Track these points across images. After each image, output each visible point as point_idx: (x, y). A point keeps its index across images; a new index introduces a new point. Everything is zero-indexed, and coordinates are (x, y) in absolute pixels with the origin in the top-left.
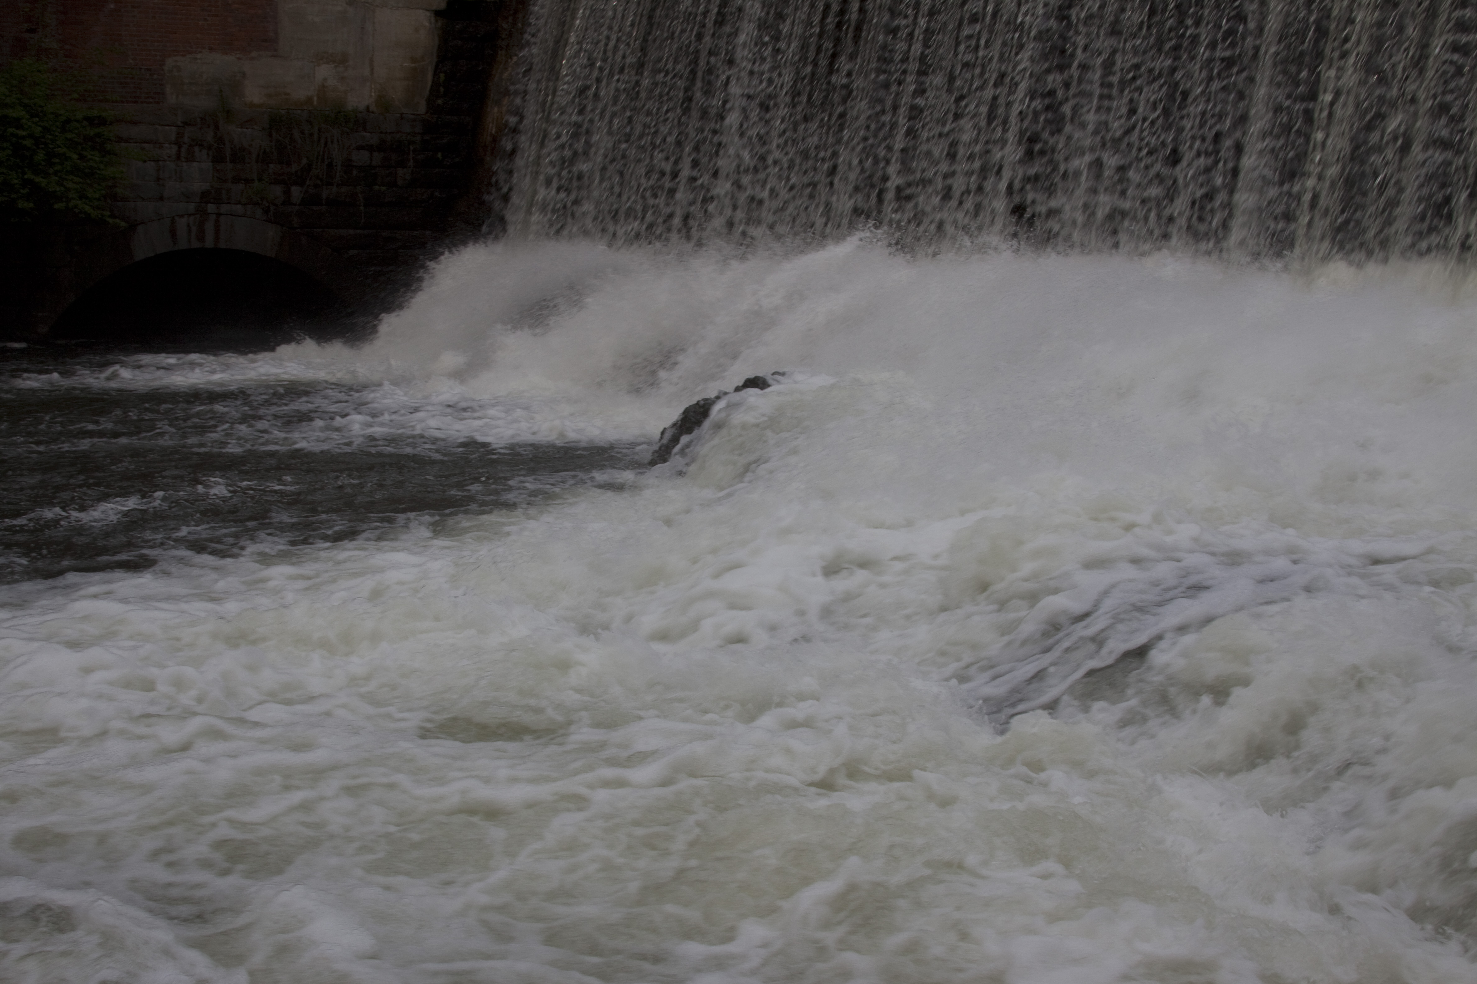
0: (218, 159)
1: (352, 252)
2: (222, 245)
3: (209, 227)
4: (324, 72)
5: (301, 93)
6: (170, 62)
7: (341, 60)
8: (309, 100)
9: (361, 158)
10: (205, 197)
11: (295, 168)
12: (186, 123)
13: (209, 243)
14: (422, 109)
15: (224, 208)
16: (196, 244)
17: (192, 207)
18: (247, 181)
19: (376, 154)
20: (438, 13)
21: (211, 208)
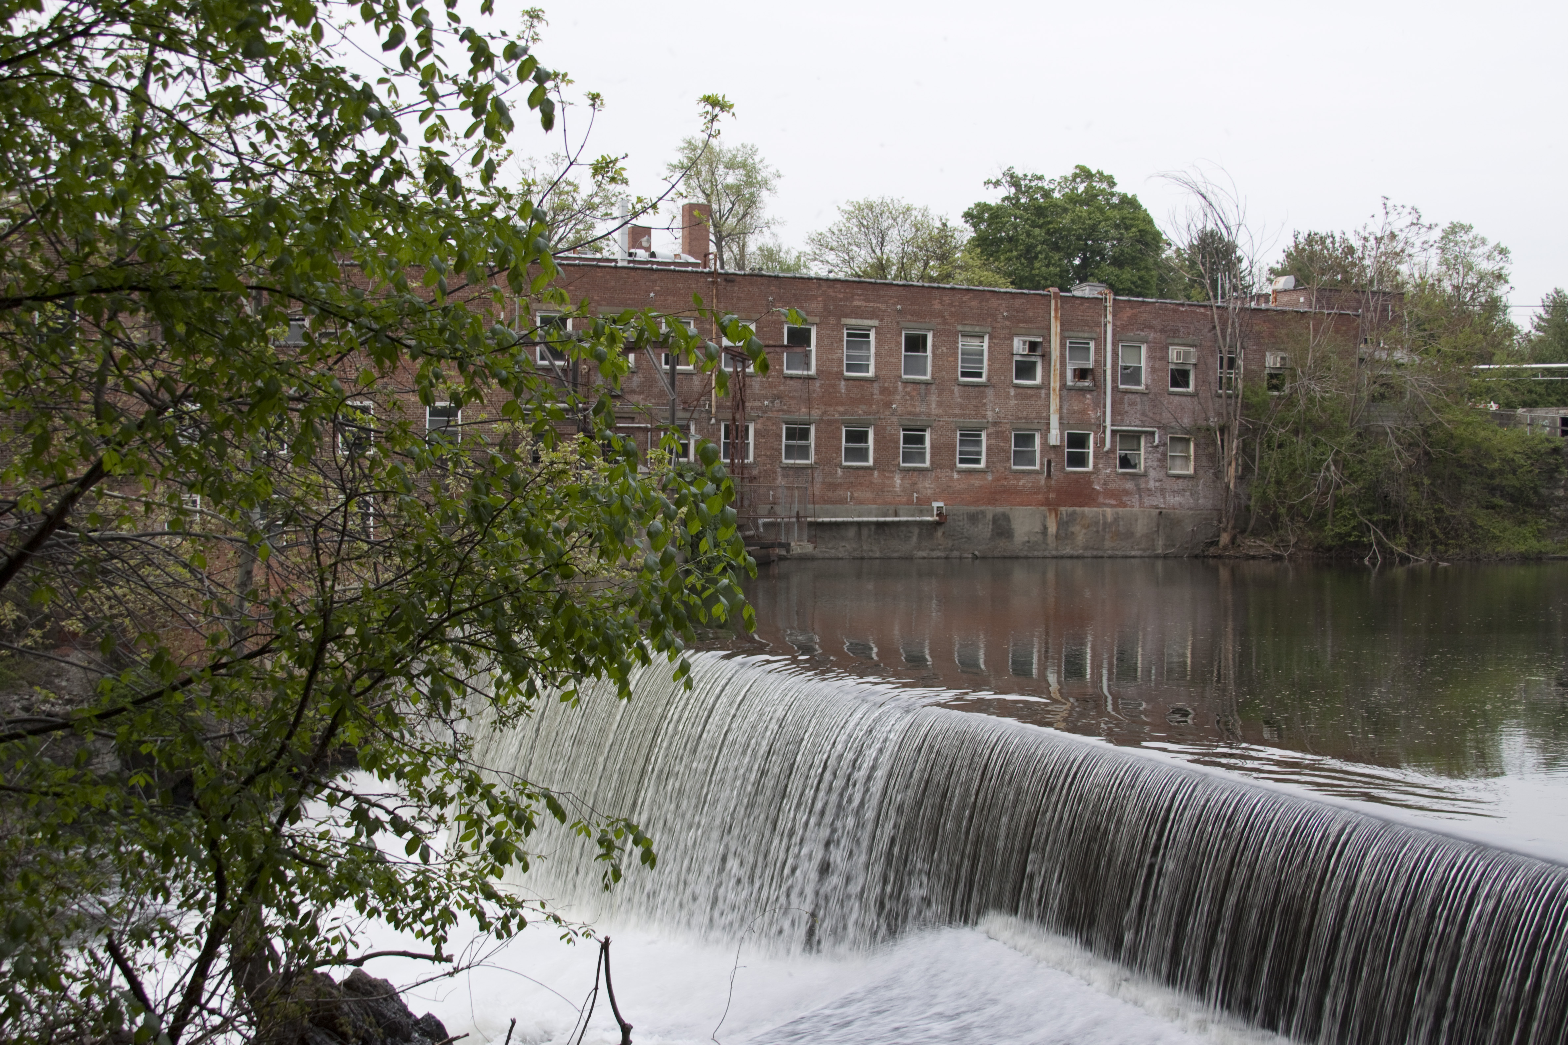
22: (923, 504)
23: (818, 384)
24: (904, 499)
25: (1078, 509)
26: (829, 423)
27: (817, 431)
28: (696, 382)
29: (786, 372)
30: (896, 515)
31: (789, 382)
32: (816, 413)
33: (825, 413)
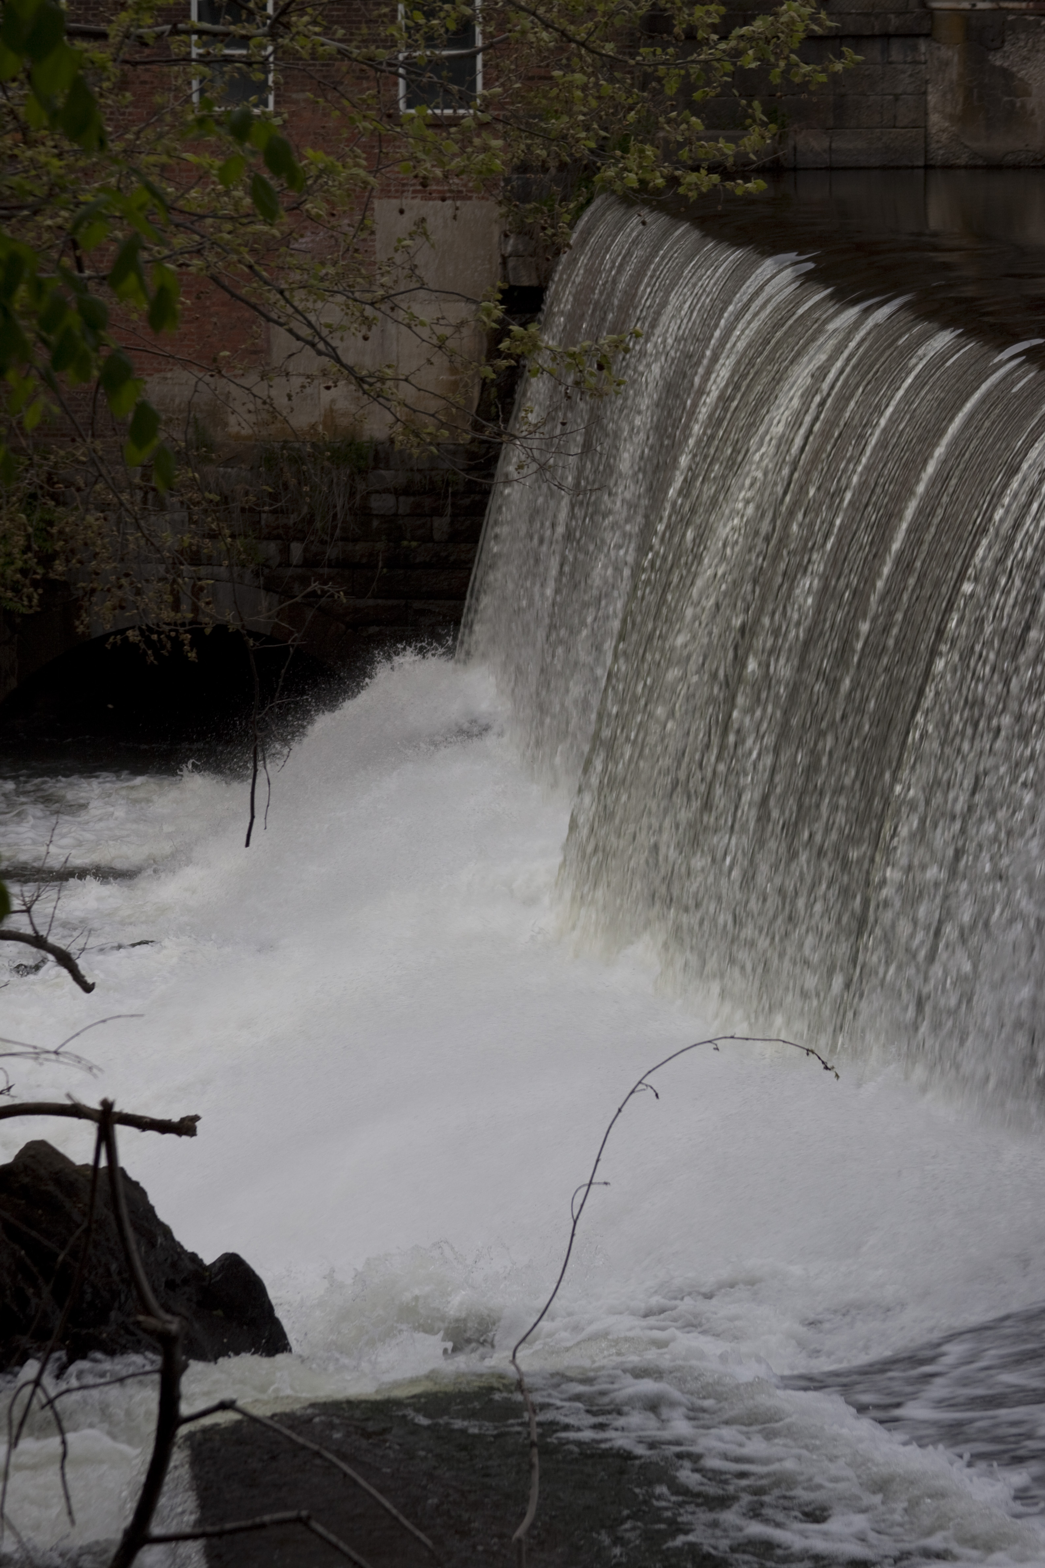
1: (373, 630)
2: (202, 619)
3: (186, 596)
4: (333, 393)
5: (302, 420)
8: (314, 429)
9: (382, 504)
10: (180, 556)
11: (293, 518)
13: (186, 614)
14: (466, 436)
15: (204, 571)
16: (168, 617)
17: (162, 569)
19: (402, 499)
21: (187, 571)
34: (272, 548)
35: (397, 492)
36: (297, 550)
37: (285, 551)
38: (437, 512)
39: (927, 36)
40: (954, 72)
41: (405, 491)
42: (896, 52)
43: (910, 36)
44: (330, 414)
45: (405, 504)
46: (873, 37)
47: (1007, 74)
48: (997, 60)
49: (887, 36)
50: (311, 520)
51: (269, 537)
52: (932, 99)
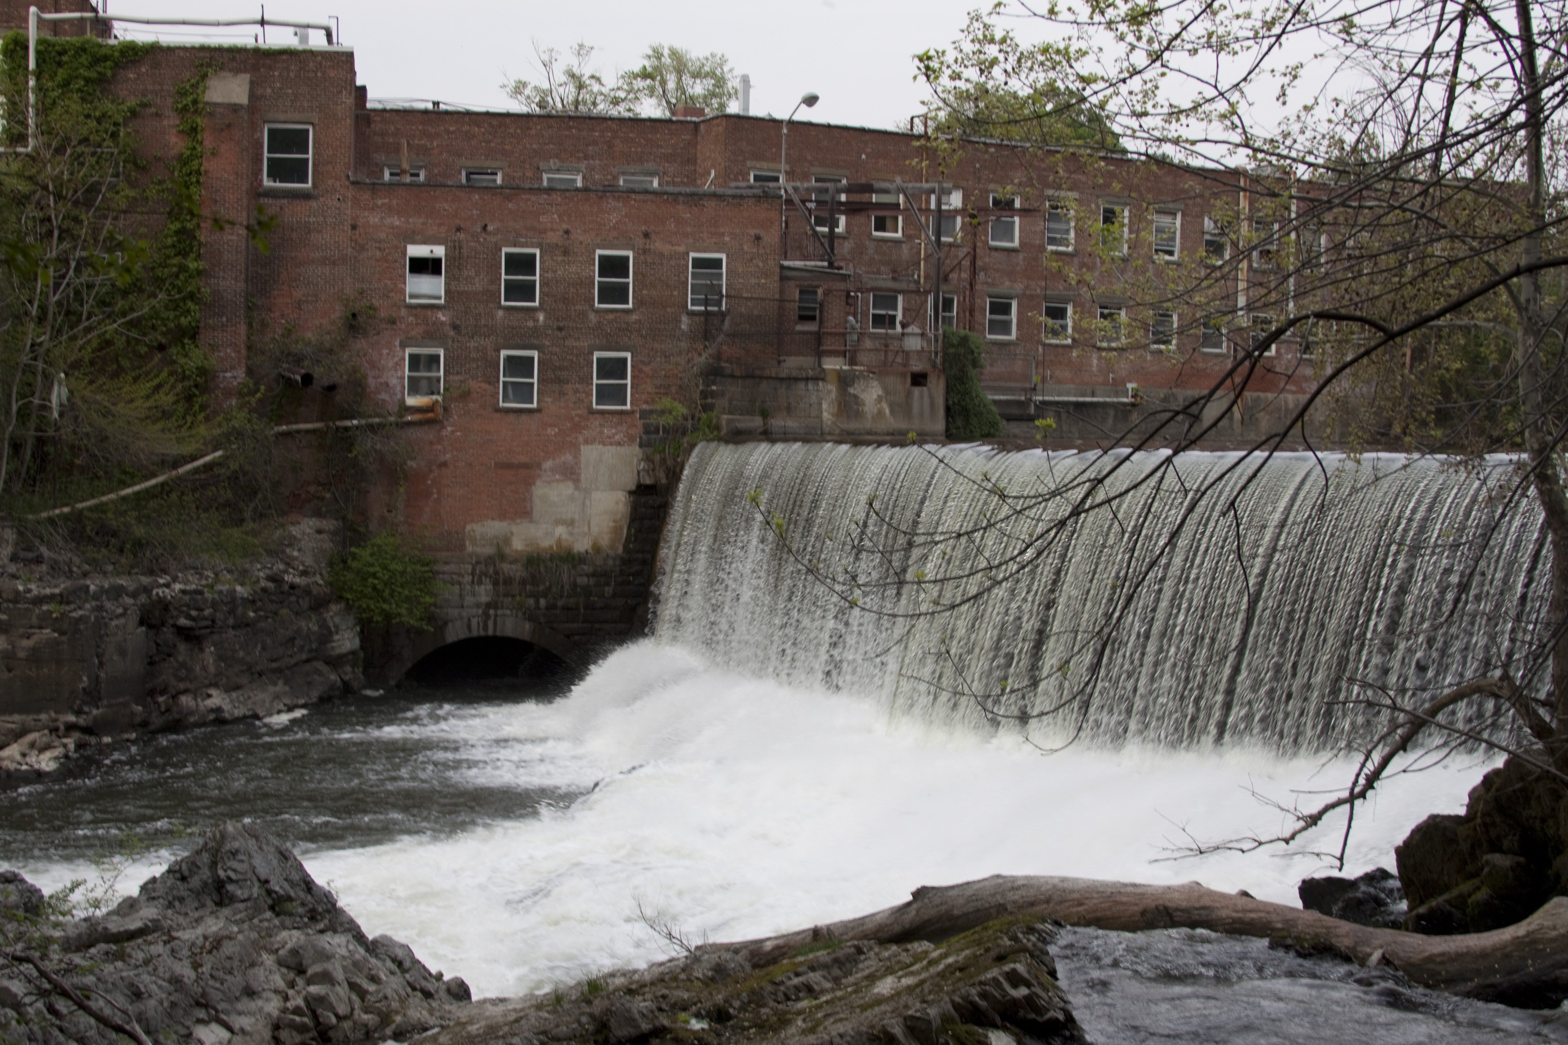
0: (496, 583)
1: (577, 638)
2: (498, 634)
3: (491, 624)
4: (560, 531)
5: (546, 543)
6: (468, 528)
7: (571, 523)
8: (551, 547)
9: (582, 581)
10: (488, 605)
11: (541, 588)
12: (478, 563)
13: (490, 632)
14: (620, 550)
15: (499, 612)
16: (482, 633)
17: (480, 611)
18: (513, 596)
19: (591, 578)
20: (631, 493)
21: (492, 612)
22: (1118, 386)
23: (1021, 256)
24: (1101, 380)
25: (1262, 395)
26: (1032, 297)
27: (1019, 306)
28: (905, 249)
29: (992, 243)
30: (1093, 395)
31: (994, 254)
32: (1019, 287)
33: (1027, 287)
34: (531, 601)
35: (588, 576)
36: (543, 602)
37: (537, 602)
38: (607, 584)
39: (823, 380)
40: (833, 395)
41: (594, 575)
42: (811, 386)
43: (816, 379)
44: (559, 541)
45: (592, 581)
46: (802, 379)
47: (856, 397)
48: (851, 390)
49: (807, 379)
50: (550, 588)
51: (530, 596)
52: (824, 406)
